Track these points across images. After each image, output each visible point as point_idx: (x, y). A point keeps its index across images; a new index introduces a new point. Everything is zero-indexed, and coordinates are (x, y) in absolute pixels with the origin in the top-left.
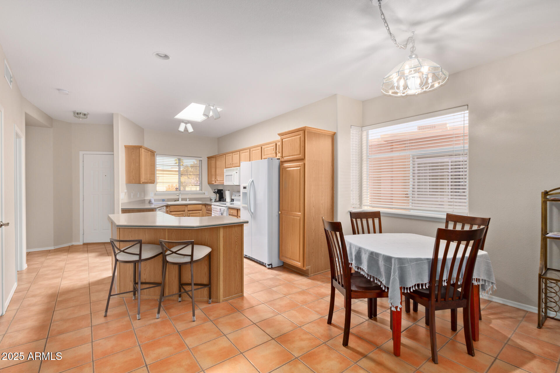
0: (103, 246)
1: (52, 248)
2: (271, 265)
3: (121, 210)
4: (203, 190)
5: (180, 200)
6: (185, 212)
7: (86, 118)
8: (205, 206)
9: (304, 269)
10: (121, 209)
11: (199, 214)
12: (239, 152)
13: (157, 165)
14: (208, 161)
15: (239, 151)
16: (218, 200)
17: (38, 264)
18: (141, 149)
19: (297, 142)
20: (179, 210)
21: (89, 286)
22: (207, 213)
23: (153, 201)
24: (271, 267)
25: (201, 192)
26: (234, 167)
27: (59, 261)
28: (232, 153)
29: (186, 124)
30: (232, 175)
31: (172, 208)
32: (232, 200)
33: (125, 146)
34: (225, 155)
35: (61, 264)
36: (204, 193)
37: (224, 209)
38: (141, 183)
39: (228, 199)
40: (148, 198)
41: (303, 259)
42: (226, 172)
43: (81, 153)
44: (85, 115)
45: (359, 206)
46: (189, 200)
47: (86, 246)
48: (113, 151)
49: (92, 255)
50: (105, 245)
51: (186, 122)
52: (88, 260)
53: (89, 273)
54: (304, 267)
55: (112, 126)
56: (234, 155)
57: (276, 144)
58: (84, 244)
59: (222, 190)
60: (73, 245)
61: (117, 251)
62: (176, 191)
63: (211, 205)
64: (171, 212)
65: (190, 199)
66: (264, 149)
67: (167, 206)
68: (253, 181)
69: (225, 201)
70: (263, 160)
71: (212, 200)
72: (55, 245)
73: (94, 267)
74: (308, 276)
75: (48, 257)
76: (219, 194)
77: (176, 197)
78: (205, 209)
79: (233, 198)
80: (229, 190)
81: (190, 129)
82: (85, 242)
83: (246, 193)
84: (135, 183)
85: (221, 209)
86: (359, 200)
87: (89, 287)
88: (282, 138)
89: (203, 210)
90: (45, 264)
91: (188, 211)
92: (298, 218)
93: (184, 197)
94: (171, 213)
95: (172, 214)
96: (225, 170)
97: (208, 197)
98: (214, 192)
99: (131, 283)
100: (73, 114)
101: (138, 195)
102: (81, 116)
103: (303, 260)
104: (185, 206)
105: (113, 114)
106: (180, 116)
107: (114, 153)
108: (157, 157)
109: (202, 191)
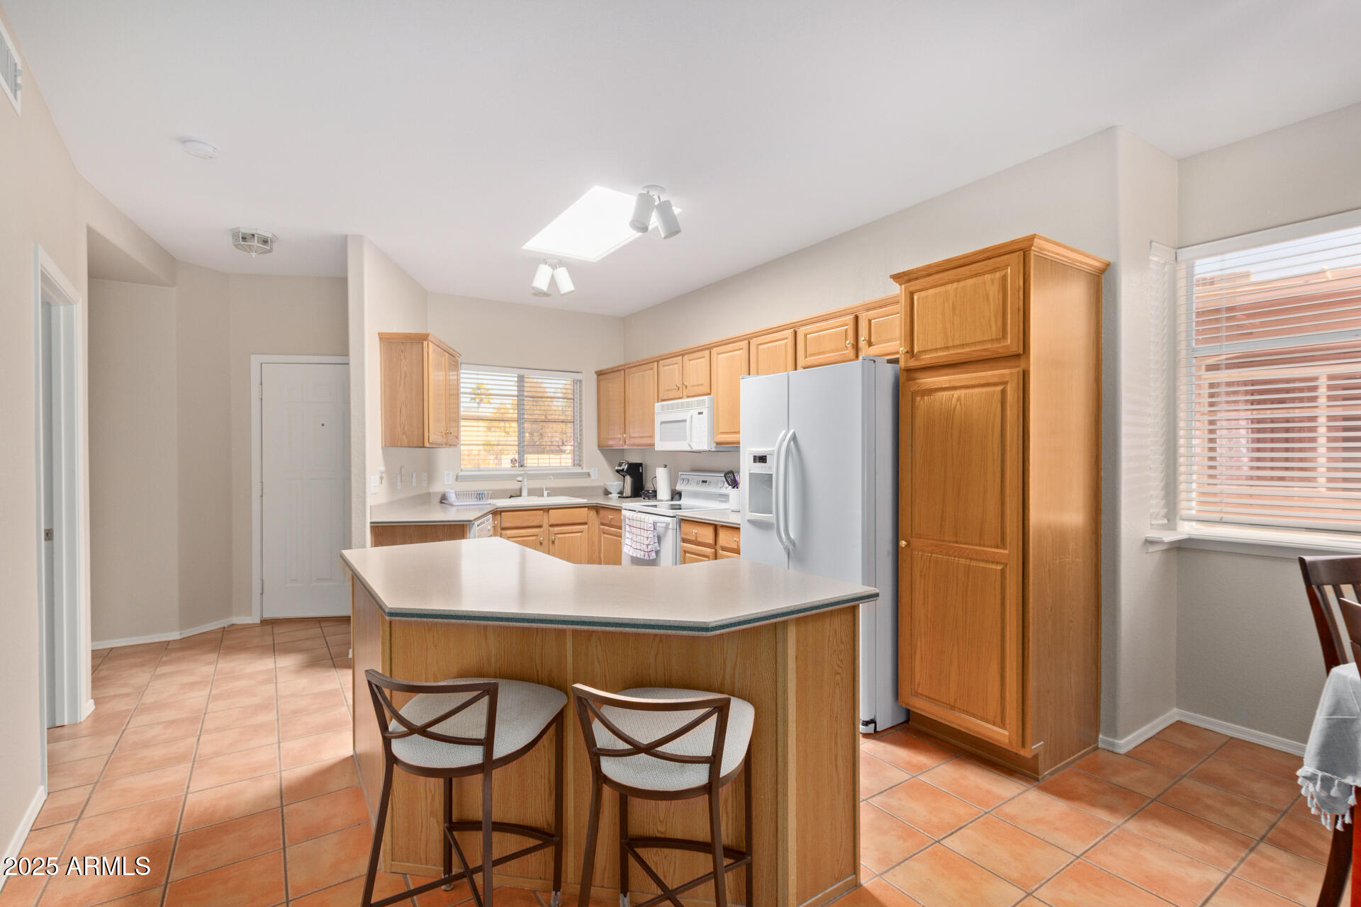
0: (316, 631)
1: (175, 635)
2: (873, 721)
3: (371, 527)
4: (584, 465)
5: (525, 493)
6: (542, 529)
7: (270, 251)
8: (597, 513)
9: (1026, 753)
10: (371, 523)
11: (579, 534)
12: (708, 351)
13: (462, 395)
14: (598, 382)
15: (709, 348)
16: (629, 495)
17: (126, 695)
18: (425, 343)
19: (987, 295)
20: (525, 525)
21: (280, 805)
22: (604, 533)
23: (452, 497)
24: (872, 731)
25: (578, 470)
26: (688, 397)
27: (192, 685)
28: (683, 355)
29: (554, 270)
30: (685, 421)
31: (508, 520)
32: (676, 495)
33: (380, 334)
34: (658, 361)
35: (196, 698)
36: (589, 475)
37: (668, 524)
38: (427, 444)
39: (663, 492)
40: (438, 488)
41: (1020, 718)
42: (662, 413)
43: (256, 360)
44: (265, 242)
45: (1165, 521)
46: (549, 495)
47: (269, 628)
48: (347, 354)
49: (288, 662)
50: (323, 625)
51: (556, 263)
52: (276, 683)
53: (279, 743)
54: (1023, 745)
55: (343, 282)
56: (690, 360)
57: (857, 318)
58: (265, 622)
59: (641, 465)
60: (233, 625)
61: (393, 725)
62: (514, 468)
63: (618, 510)
64: (503, 529)
65: (553, 492)
66: (806, 335)
67: (496, 513)
68: (794, 438)
69: (655, 496)
70: (800, 370)
71: (611, 493)
72: (182, 627)
73: (295, 713)
74: (1037, 780)
75: (161, 670)
76: (630, 475)
77: (513, 485)
78: (597, 523)
79: (678, 488)
80: (666, 466)
81: (566, 284)
82: (267, 615)
83: (771, 476)
84: (409, 447)
85: (658, 524)
86: (1163, 502)
87: (282, 807)
88: (912, 289)
89: (590, 522)
90: (148, 699)
91: (552, 526)
92: (994, 567)
93: (536, 484)
94: (504, 532)
95: (506, 535)
96: (658, 405)
97: (600, 484)
98: (618, 471)
99: (433, 821)
100: (231, 238)
101: (414, 480)
102: (255, 243)
103: (1020, 723)
104: (542, 512)
105: (345, 239)
106: (538, 243)
107: (349, 360)
108: (461, 371)
109: (582, 469)
